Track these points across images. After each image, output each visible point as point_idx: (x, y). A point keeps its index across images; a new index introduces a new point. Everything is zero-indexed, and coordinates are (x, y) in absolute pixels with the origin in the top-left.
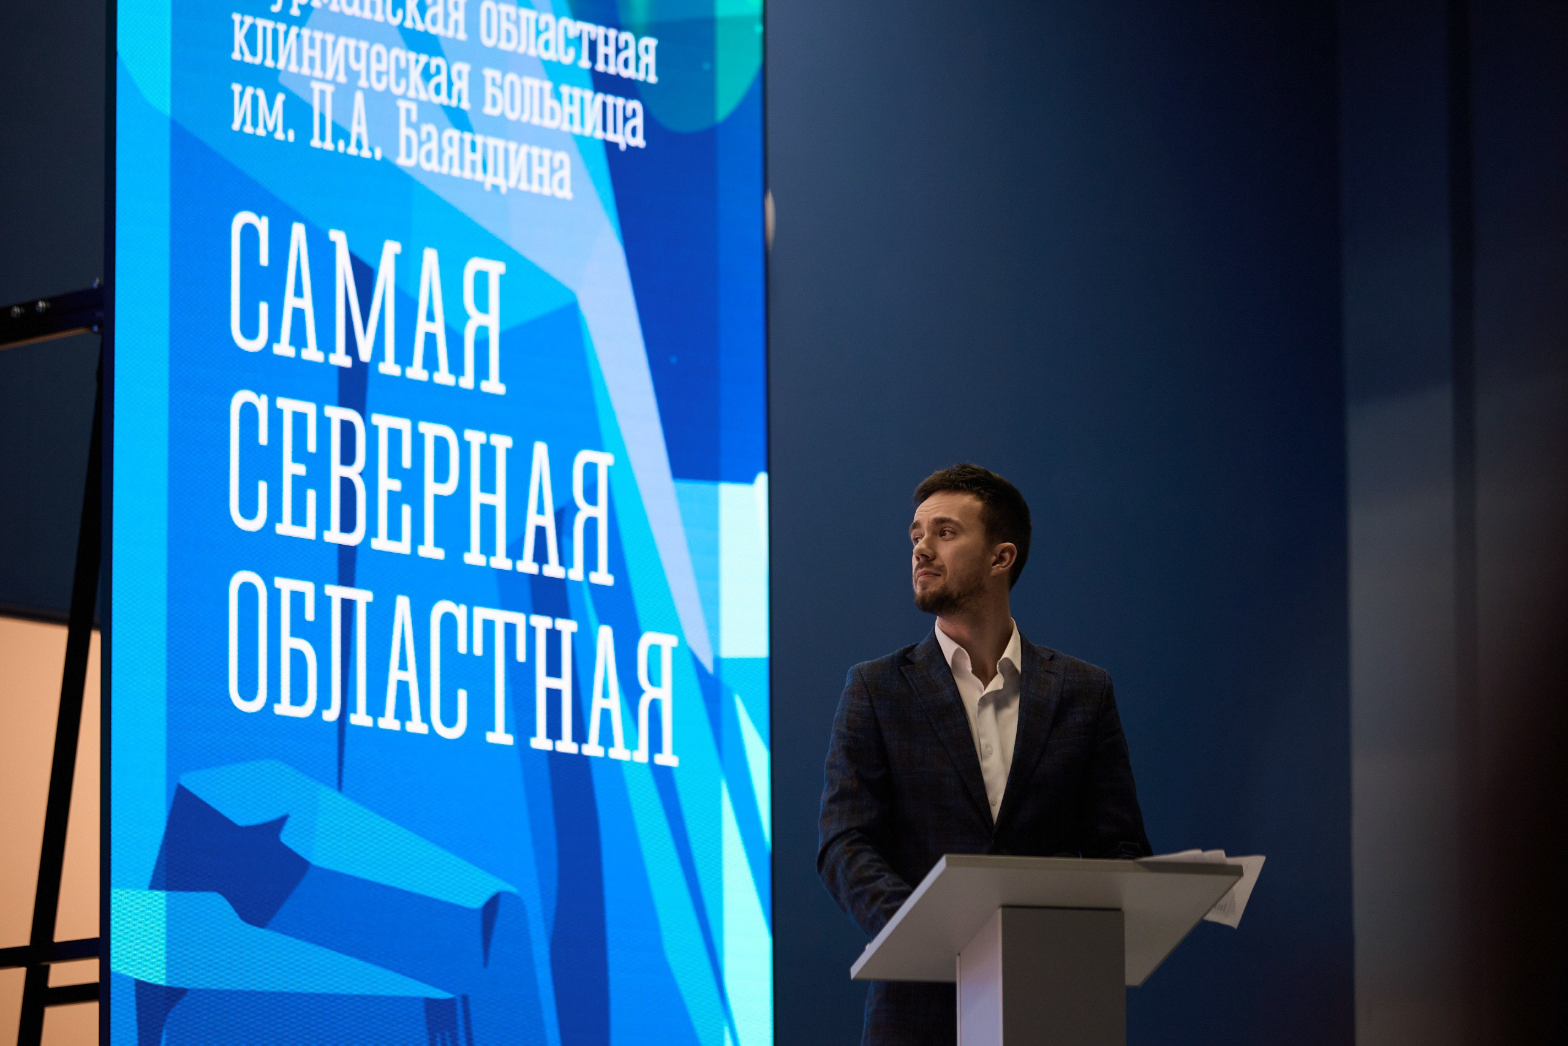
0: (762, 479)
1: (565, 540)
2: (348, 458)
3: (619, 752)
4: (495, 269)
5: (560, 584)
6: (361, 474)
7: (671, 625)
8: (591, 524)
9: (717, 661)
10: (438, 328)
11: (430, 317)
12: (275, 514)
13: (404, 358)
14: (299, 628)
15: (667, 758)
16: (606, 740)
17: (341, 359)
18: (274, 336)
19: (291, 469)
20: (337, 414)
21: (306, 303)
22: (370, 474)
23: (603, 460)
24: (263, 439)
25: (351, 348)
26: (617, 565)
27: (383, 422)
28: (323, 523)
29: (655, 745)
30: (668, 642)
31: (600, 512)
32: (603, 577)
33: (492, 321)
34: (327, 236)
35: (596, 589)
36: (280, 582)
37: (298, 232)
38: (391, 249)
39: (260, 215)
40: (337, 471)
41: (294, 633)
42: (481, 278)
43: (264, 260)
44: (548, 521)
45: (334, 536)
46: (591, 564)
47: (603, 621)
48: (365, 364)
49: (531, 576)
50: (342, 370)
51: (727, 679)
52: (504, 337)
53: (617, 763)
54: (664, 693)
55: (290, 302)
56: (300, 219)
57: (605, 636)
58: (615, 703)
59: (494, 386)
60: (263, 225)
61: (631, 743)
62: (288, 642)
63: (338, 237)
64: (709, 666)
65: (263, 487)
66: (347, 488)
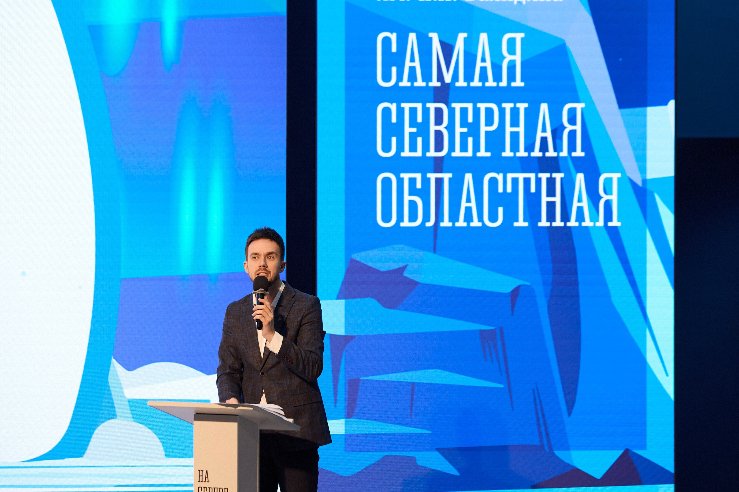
0: (672, 103)
1: (558, 141)
2: (439, 121)
3: (587, 223)
4: (519, 36)
5: (555, 159)
6: (446, 128)
7: (617, 167)
8: (572, 134)
9: (644, 181)
10: (488, 64)
11: (483, 60)
12: (400, 147)
13: (469, 77)
14: (413, 191)
15: (615, 223)
16: (580, 217)
17: (435, 83)
18: (400, 78)
19: (408, 130)
20: (432, 106)
21: (417, 64)
22: (451, 128)
23: (580, 106)
24: (394, 120)
25: (440, 77)
26: (587, 146)
27: (458, 106)
28: (426, 148)
29: (608, 217)
30: (615, 176)
31: (578, 127)
32: (579, 153)
33: (518, 58)
34: (428, 35)
35: (576, 160)
36: (402, 175)
37: (412, 37)
38: (462, 36)
39: (392, 33)
40: (433, 128)
41: (410, 194)
42: (512, 42)
43: (394, 49)
44: (548, 135)
45: (432, 153)
46: (572, 147)
47: (578, 171)
48: (448, 84)
49: (539, 157)
50: (435, 88)
51: (649, 187)
52: (523, 63)
53: (587, 228)
54: (614, 198)
55: (408, 64)
56: (413, 31)
57: (580, 178)
58: (585, 204)
59: (518, 83)
60: (394, 37)
61: (594, 218)
62: (407, 198)
63: (434, 36)
64: (640, 183)
65: (394, 140)
66: (439, 135)
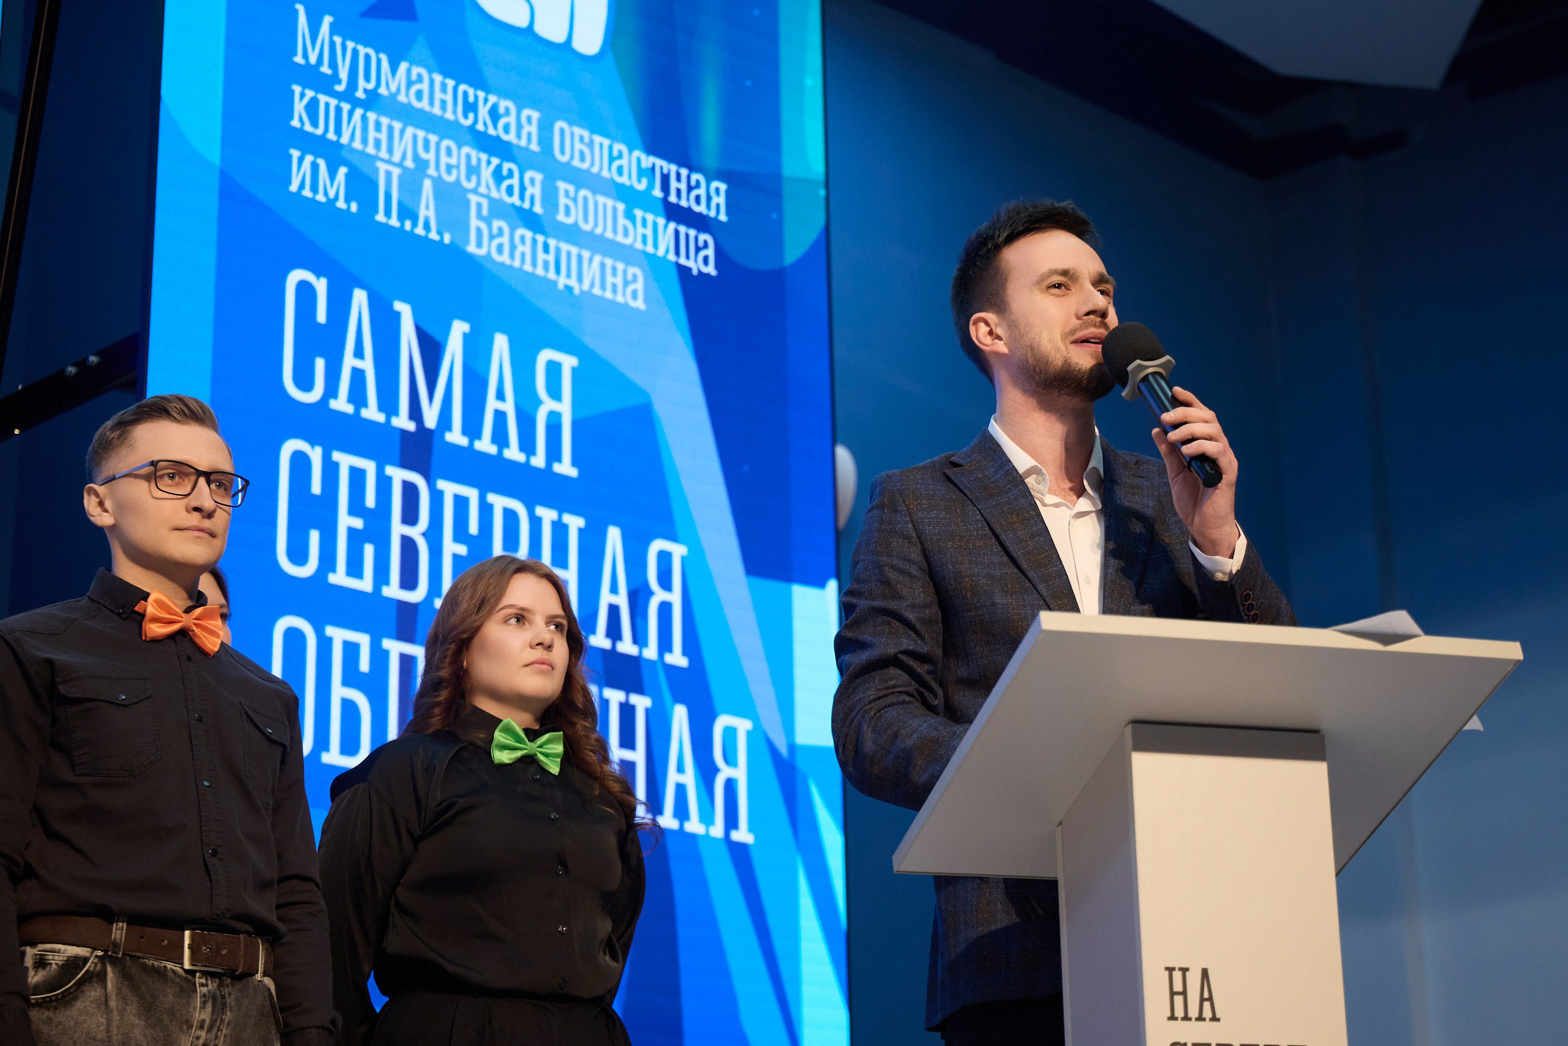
0: (832, 585)
1: (639, 621)
2: (410, 516)
3: (694, 826)
4: (568, 362)
5: (635, 662)
6: (424, 534)
7: (745, 709)
8: (665, 609)
9: (792, 747)
10: (509, 407)
11: (500, 396)
12: (328, 561)
13: (472, 429)
14: (351, 678)
15: (742, 835)
16: (681, 812)
17: (403, 422)
18: (331, 390)
19: (346, 521)
20: (398, 475)
21: (368, 365)
22: (434, 535)
23: (678, 551)
24: (316, 488)
25: (415, 413)
26: (691, 646)
27: (449, 489)
28: (381, 576)
29: (731, 821)
30: (743, 726)
31: (675, 598)
32: (677, 658)
33: (565, 408)
34: (391, 306)
35: (671, 669)
36: (330, 631)
37: (360, 297)
38: (459, 329)
39: (317, 275)
40: (398, 529)
41: (346, 682)
42: (553, 369)
43: (321, 317)
44: (622, 601)
45: (393, 590)
46: (665, 645)
47: (677, 700)
48: (430, 432)
49: (604, 651)
50: (404, 432)
51: (801, 764)
52: (576, 424)
53: (693, 837)
54: (740, 774)
55: (349, 362)
56: (362, 286)
57: (680, 715)
58: (690, 778)
59: (565, 468)
60: (321, 286)
61: (707, 818)
62: (339, 692)
63: (404, 309)
64: (784, 750)
65: (314, 536)
66: (409, 546)
